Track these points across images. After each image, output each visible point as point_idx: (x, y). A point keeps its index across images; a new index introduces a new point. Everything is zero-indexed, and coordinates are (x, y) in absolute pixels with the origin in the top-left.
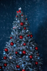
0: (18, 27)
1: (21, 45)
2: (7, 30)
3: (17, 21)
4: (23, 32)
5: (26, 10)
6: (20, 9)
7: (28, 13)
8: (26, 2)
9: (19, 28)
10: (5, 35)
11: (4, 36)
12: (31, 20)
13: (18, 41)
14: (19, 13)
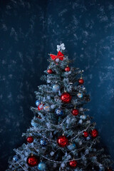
0: (53, 107)
1: (63, 165)
2: (18, 102)
3: (50, 84)
4: (68, 121)
5: (75, 44)
6: (61, 47)
7: (82, 56)
8: (76, 22)
9: (58, 112)
10: (11, 119)
11: (8, 121)
12: (91, 76)
13: (52, 154)
14: (57, 60)
